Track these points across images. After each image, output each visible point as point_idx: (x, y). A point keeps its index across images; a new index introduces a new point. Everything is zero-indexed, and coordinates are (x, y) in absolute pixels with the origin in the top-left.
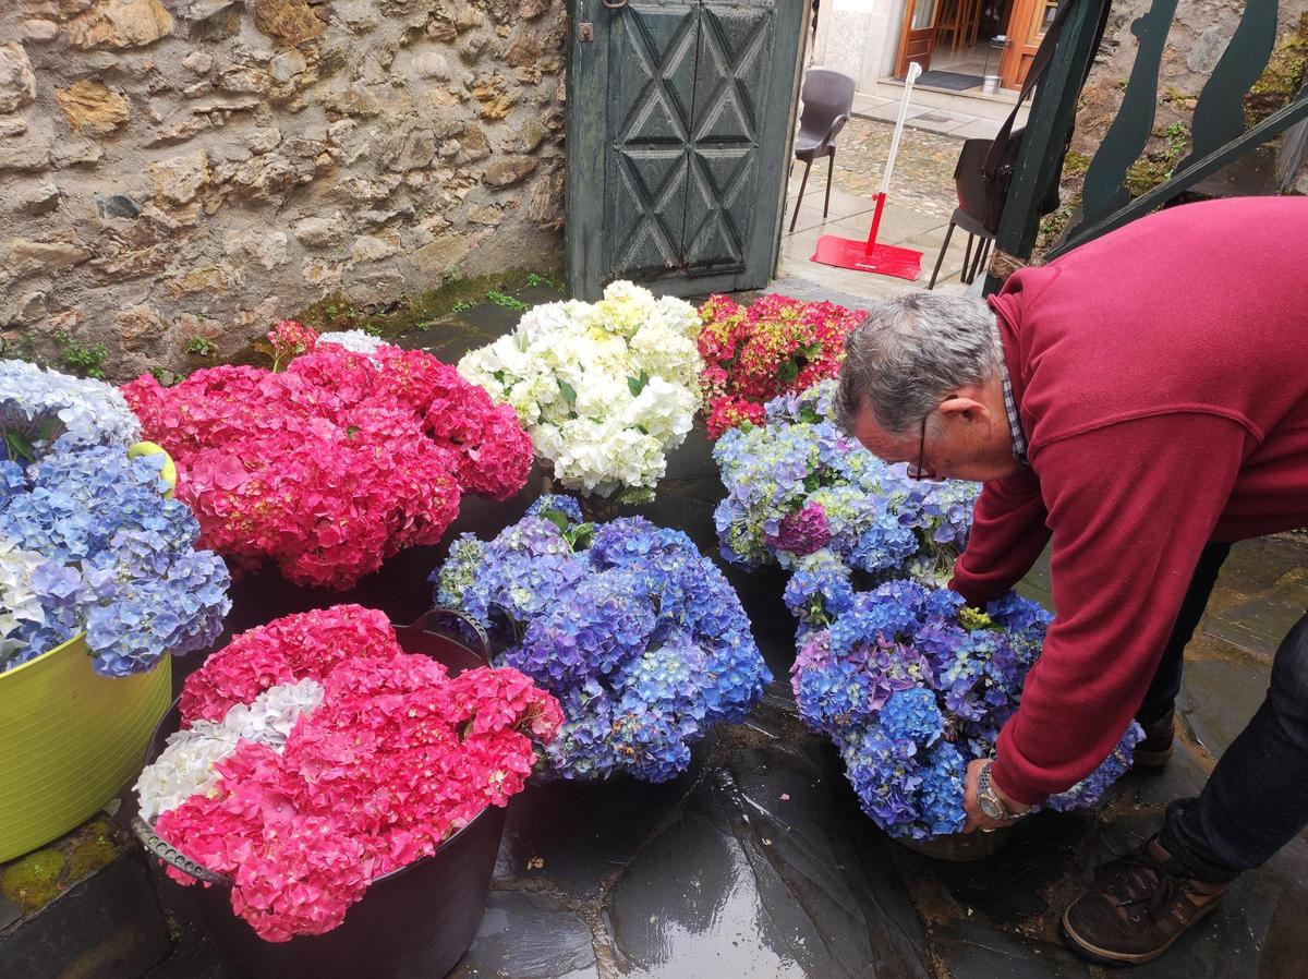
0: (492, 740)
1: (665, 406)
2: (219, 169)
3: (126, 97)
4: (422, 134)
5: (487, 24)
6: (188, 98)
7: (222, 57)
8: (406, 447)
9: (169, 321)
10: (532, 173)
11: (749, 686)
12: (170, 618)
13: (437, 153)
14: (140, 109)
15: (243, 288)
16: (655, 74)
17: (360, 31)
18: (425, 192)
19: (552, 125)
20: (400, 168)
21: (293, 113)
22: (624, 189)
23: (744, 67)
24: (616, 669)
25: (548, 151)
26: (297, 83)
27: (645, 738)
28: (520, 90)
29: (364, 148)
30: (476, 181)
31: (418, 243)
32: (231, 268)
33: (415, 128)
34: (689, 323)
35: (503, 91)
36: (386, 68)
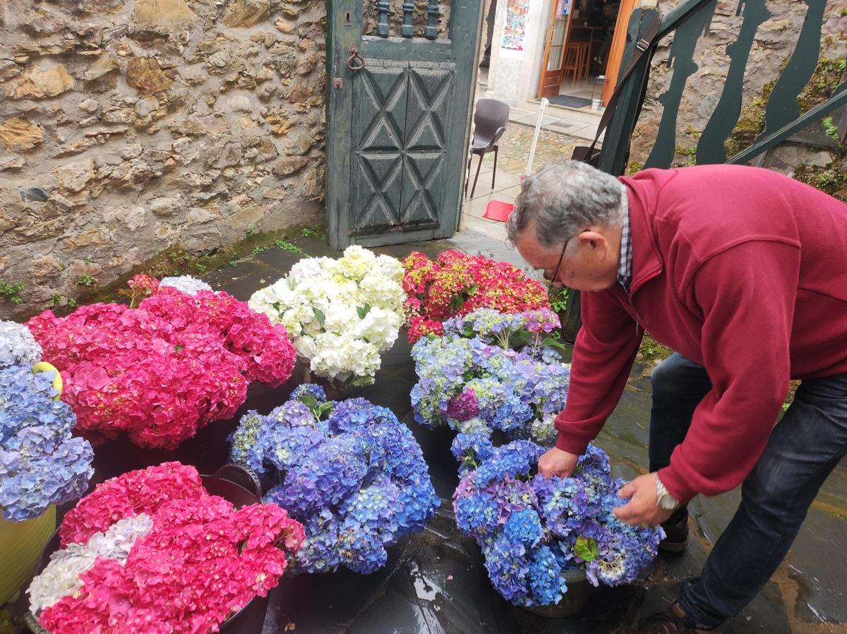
0: (259, 553)
1: (380, 325)
2: (101, 169)
3: (42, 127)
4: (233, 145)
5: (276, 78)
6: (82, 127)
7: (104, 102)
8: (213, 358)
9: (66, 265)
10: (304, 167)
11: (425, 510)
12: (54, 483)
13: (243, 157)
14: (50, 134)
15: (115, 243)
16: (381, 109)
17: (194, 84)
18: (235, 180)
19: (318, 138)
20: (219, 166)
21: (150, 135)
22: (363, 178)
23: (437, 105)
24: (341, 501)
25: (315, 153)
26: (153, 116)
27: (358, 546)
28: (297, 117)
29: (196, 155)
30: (268, 173)
31: (230, 212)
32: (107, 230)
33: (229, 142)
34: (397, 272)
35: (286, 118)
36: (211, 106)
